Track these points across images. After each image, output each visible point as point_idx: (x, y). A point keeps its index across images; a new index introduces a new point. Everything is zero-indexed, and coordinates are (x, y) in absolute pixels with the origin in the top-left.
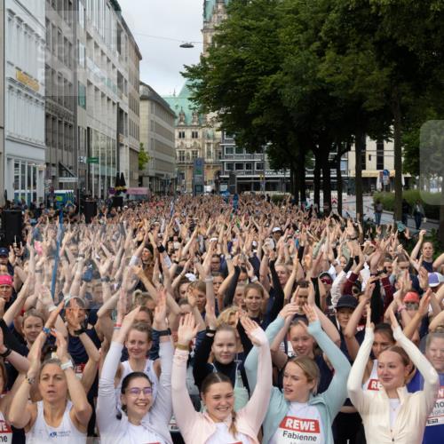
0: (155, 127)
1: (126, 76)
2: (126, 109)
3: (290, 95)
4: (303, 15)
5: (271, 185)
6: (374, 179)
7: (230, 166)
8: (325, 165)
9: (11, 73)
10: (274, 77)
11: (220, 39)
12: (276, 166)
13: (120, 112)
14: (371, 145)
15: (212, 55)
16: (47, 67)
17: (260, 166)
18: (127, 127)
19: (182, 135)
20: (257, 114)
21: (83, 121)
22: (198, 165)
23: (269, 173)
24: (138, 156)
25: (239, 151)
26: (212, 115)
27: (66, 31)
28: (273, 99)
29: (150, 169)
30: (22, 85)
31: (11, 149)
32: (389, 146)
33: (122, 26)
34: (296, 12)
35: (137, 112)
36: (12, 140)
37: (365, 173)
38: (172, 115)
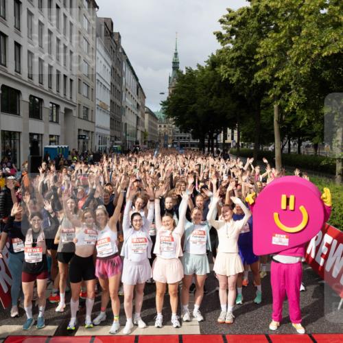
0: (150, 123)
1: (140, 104)
2: (140, 116)
3: (200, 112)
4: (205, 83)
5: (193, 145)
6: (230, 144)
7: (178, 138)
8: (212, 138)
9: (98, 102)
10: (194, 105)
11: (174, 91)
12: (194, 139)
13: (138, 117)
14: (229, 131)
15: (171, 97)
16: (111, 101)
17: (189, 138)
18: (140, 123)
19: (160, 126)
20: (187, 119)
21: (124, 120)
22: (166, 137)
23: (192, 141)
24: (144, 134)
25: (181, 132)
26: (171, 119)
27: (118, 88)
28: (194, 114)
29: (149, 139)
30: (102, 107)
31: (97, 130)
32: (236, 132)
33: (139, 86)
34: (202, 81)
35: (144, 118)
36: (98, 127)
37: (226, 141)
38: (156, 119)
